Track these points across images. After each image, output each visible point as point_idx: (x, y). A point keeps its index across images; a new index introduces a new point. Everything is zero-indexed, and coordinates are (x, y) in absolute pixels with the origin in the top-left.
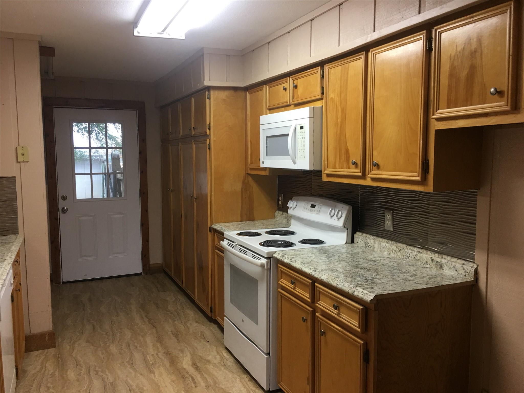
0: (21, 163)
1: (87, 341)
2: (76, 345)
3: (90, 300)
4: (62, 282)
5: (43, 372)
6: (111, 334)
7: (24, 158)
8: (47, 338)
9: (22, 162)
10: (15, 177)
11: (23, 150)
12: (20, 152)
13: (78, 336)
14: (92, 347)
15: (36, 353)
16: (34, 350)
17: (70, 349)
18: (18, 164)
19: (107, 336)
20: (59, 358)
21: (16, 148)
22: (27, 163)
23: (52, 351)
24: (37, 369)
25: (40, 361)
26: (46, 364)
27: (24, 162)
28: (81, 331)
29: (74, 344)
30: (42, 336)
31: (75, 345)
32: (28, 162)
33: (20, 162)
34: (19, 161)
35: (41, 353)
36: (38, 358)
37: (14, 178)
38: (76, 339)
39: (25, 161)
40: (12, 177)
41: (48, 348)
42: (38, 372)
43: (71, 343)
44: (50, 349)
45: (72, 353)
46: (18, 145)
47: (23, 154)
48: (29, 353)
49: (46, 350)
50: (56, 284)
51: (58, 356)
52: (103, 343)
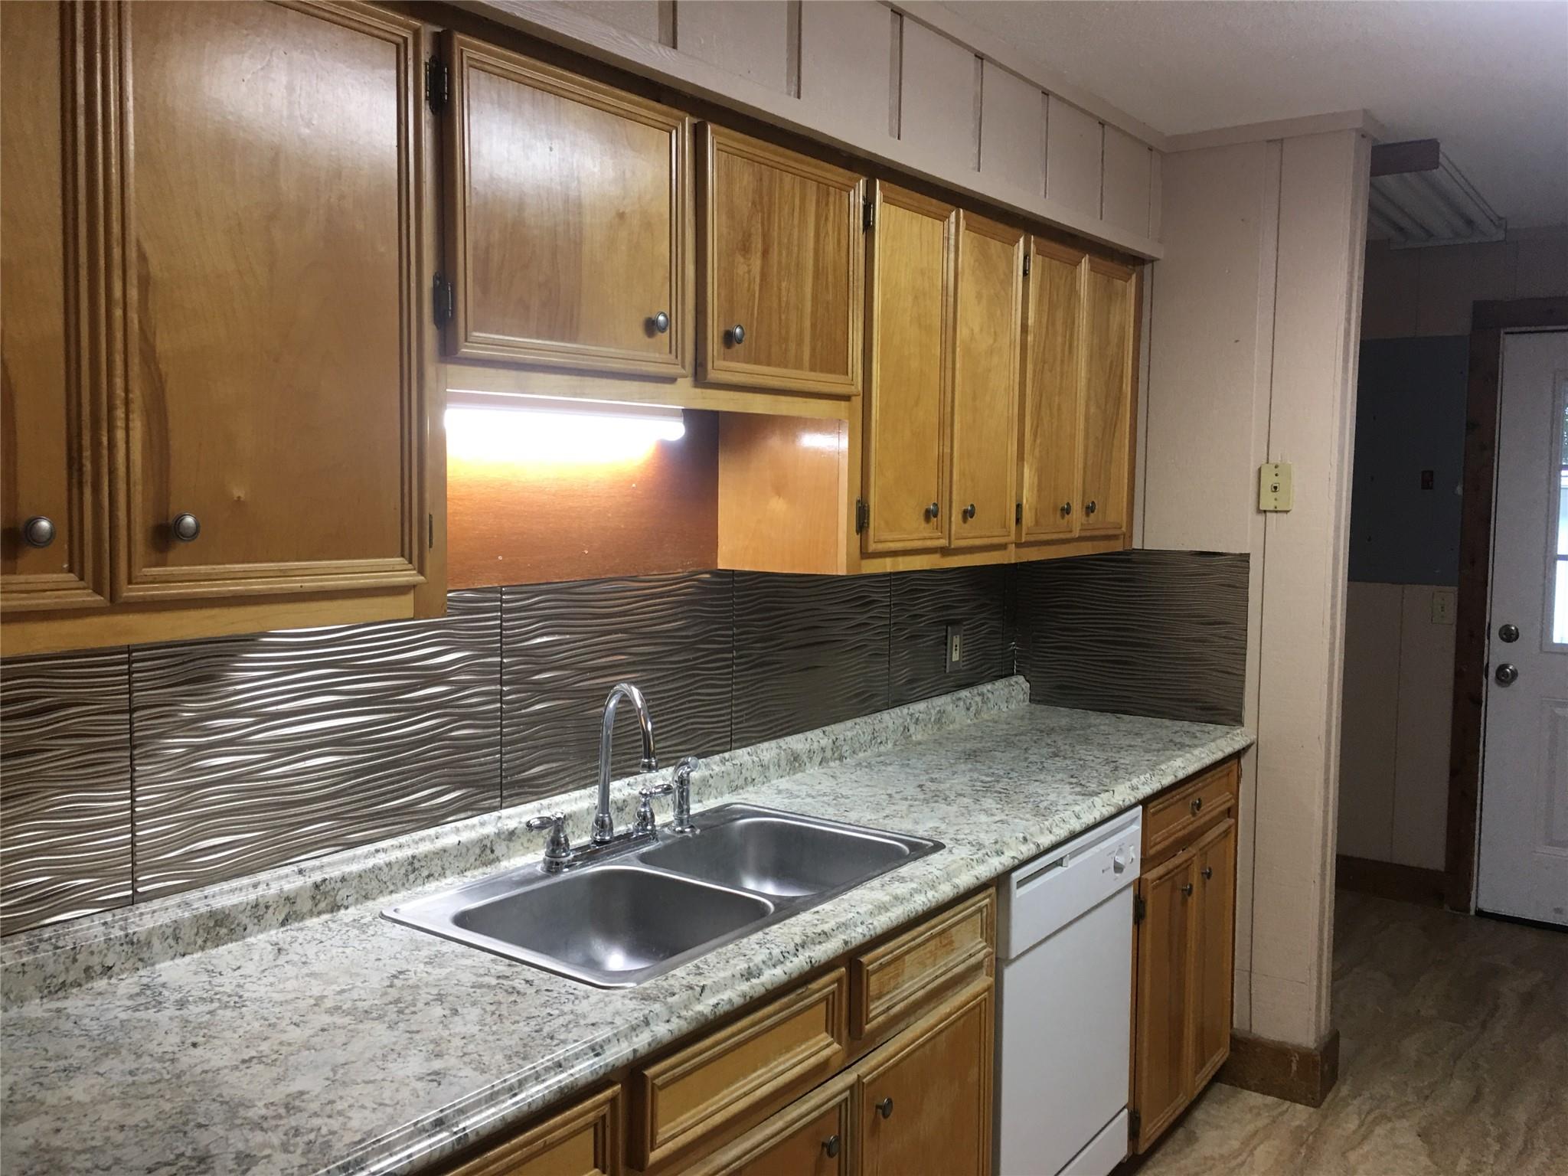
0: (1268, 514)
1: (1423, 1135)
2: (1379, 1130)
3: (1528, 999)
4: (1476, 911)
5: (1234, 1163)
6: (1519, 1143)
7: (1276, 499)
8: (1294, 1067)
9: (1271, 511)
10: (1248, 555)
11: (1276, 475)
12: (1268, 480)
13: (1408, 1103)
14: (1424, 1160)
15: (1255, 1099)
16: (1253, 1088)
17: (1354, 1132)
18: (1261, 518)
19: (1496, 1147)
20: (1304, 1146)
21: (1260, 470)
22: (1285, 515)
23: (1300, 1114)
24: (1225, 1150)
25: (1251, 1128)
26: (1259, 1145)
27: (1276, 512)
28: (1427, 1092)
29: (1376, 1122)
30: (1280, 1053)
31: (1377, 1128)
32: (1287, 512)
33: (1265, 511)
34: (1262, 508)
35: (1266, 1105)
36: (1249, 1116)
37: (1245, 558)
38: (1395, 1110)
39: (1278, 509)
40: (1241, 554)
41: (1295, 1101)
42: (1222, 1156)
43: (1370, 1118)
44: (1299, 1107)
45: (1353, 1149)
46: (1265, 461)
47: (1276, 488)
48: (1239, 1089)
49: (1288, 1103)
50: (1451, 909)
51: (1305, 1136)
52: (1468, 1165)
